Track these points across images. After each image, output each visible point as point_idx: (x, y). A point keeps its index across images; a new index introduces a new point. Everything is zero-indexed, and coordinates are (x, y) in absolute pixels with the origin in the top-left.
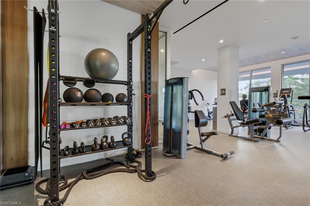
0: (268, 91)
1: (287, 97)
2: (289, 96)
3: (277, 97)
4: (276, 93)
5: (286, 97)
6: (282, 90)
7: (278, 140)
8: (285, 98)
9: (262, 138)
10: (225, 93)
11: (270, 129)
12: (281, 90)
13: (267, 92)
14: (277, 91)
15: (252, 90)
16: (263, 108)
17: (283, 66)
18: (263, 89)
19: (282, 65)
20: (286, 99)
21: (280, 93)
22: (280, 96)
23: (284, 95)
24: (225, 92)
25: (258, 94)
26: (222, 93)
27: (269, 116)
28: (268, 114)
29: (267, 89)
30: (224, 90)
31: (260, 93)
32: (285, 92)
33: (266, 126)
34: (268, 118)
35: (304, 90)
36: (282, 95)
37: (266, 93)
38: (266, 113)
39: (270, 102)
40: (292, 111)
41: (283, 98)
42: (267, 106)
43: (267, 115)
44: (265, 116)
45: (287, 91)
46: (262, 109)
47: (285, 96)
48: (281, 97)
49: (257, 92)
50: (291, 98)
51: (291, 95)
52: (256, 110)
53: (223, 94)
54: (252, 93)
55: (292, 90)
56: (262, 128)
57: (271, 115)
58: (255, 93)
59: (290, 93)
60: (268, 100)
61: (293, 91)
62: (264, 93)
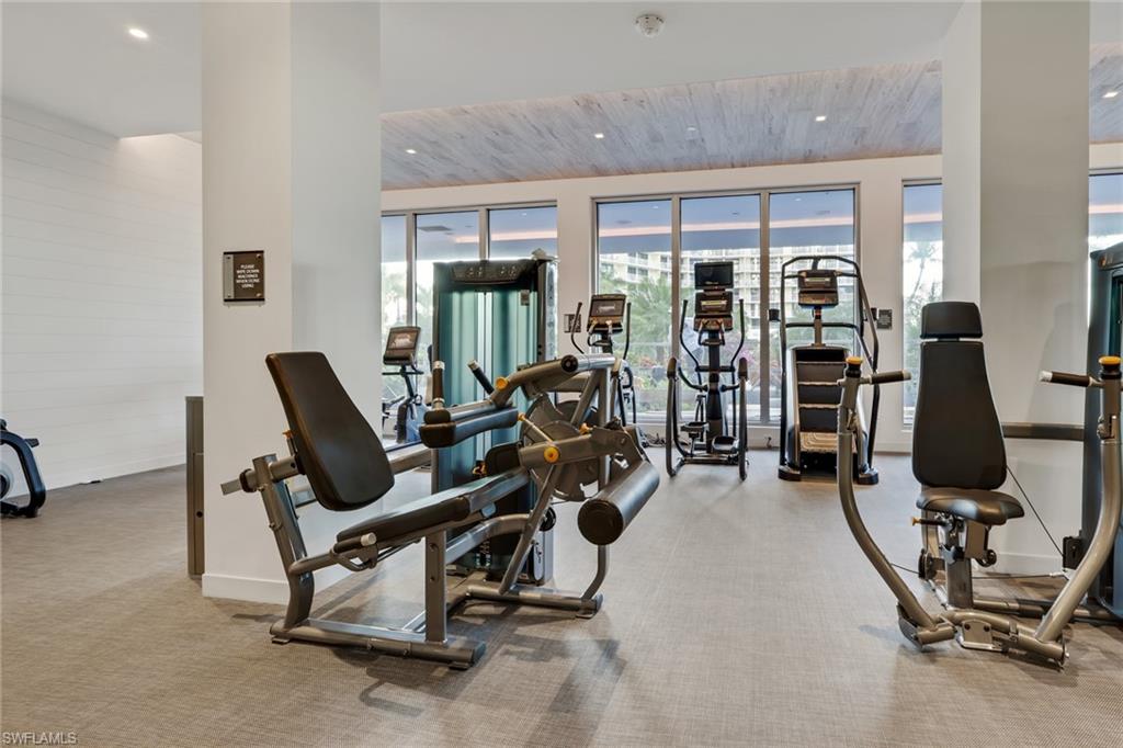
0: (536, 289)
1: (614, 332)
2: (617, 327)
3: (578, 330)
4: (575, 313)
5: (610, 329)
6: (597, 300)
7: (589, 603)
8: (605, 334)
9: (506, 595)
10: (260, 287)
11: (552, 526)
12: (593, 301)
13: (533, 296)
14: (580, 304)
15: (455, 281)
16: (501, 403)
17: (597, 203)
18: (513, 275)
19: (593, 199)
20: (610, 342)
21: (590, 316)
22: (589, 326)
23: (601, 321)
24: (261, 275)
25: (486, 301)
26: (237, 287)
27: (542, 451)
28: (536, 439)
29: (529, 277)
30: (256, 258)
31: (497, 295)
32: (606, 308)
33: (526, 516)
34: (540, 463)
35: (644, 313)
36: (595, 322)
37: (525, 299)
38: (525, 430)
39: (548, 358)
40: (628, 391)
41: (598, 337)
42: (531, 388)
43: (533, 442)
44: (522, 450)
45: (613, 308)
46: (501, 407)
47: (606, 326)
48: (594, 332)
49: (481, 295)
50: (624, 332)
51: (624, 324)
52: (452, 429)
53: (246, 293)
54: (456, 296)
55: (627, 302)
56: (503, 530)
57: (550, 446)
58: (468, 296)
59: (622, 315)
60: (539, 346)
61: (629, 305)
62: (515, 297)
